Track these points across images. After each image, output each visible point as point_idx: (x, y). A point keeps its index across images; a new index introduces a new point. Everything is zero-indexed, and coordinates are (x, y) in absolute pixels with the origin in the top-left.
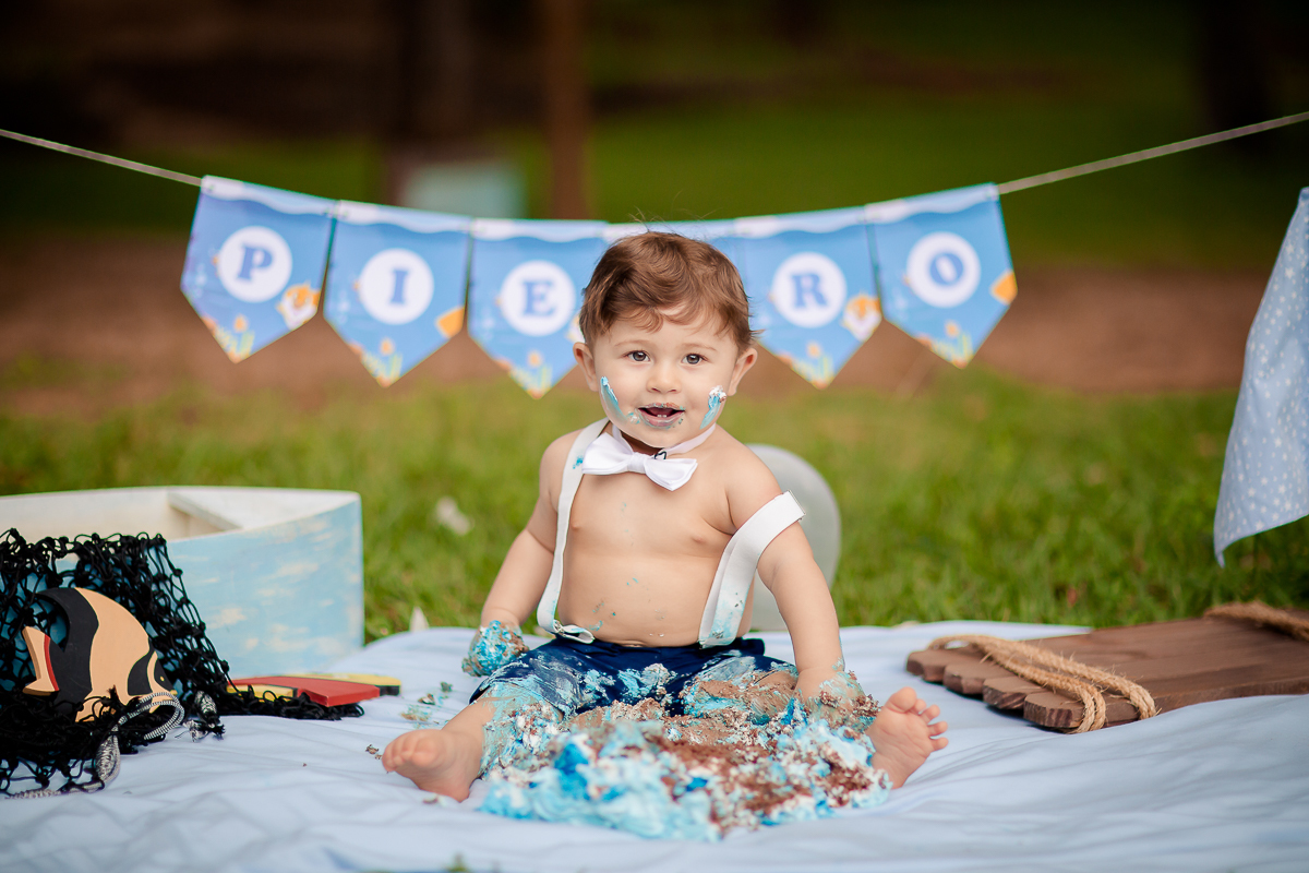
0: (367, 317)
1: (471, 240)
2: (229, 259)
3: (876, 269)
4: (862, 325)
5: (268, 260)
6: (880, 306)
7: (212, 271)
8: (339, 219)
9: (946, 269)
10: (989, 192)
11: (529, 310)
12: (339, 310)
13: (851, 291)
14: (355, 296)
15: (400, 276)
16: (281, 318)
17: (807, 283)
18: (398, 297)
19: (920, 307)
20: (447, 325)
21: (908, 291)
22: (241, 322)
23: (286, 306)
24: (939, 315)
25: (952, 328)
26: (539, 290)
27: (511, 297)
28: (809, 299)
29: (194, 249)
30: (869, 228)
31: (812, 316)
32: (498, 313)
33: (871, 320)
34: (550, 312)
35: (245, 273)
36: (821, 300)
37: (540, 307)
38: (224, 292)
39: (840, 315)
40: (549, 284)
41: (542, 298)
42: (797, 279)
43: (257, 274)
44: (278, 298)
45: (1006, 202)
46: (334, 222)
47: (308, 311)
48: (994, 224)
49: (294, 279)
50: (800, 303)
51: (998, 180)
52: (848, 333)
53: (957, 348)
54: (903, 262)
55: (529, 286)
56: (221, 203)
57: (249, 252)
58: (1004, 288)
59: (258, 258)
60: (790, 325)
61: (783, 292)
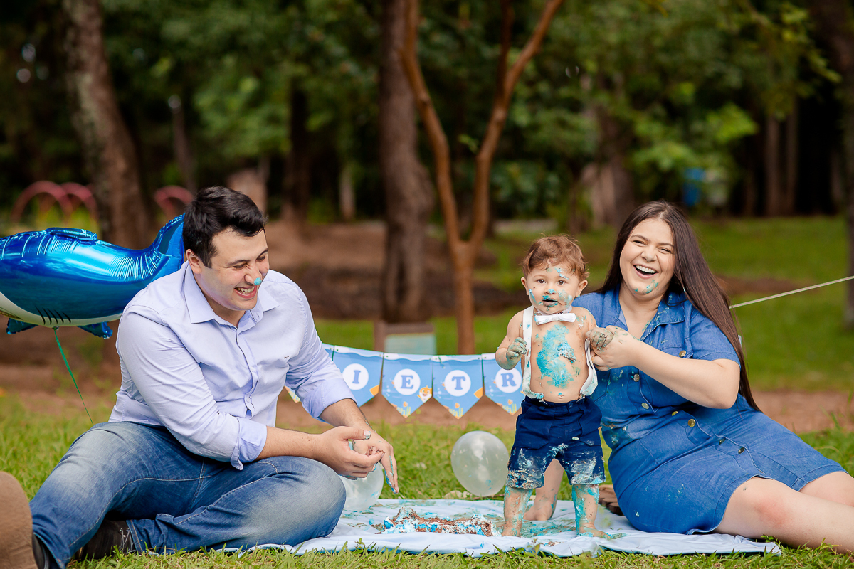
1: (383, 359)
8: (335, 351)
11: (404, 386)
15: (357, 373)
17: (508, 377)
18: (356, 381)
20: (373, 392)
26: (407, 379)
27: (397, 382)
28: (508, 383)
31: (510, 389)
32: (392, 387)
34: (412, 387)
36: (513, 384)
37: (407, 385)
40: (412, 377)
41: (409, 382)
42: (504, 376)
50: (505, 385)
55: (404, 377)
60: (502, 393)
61: (499, 381)
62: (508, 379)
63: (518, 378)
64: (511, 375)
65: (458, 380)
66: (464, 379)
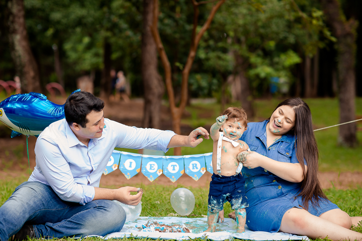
0: (126, 169)
1: (142, 157)
3: (206, 163)
4: (203, 172)
6: (206, 169)
11: (151, 169)
12: (121, 168)
13: (201, 167)
14: (124, 166)
15: (131, 163)
16: (112, 169)
17: (195, 165)
18: (130, 166)
20: (138, 171)
23: (113, 167)
26: (152, 166)
27: (148, 167)
28: (195, 168)
30: (204, 157)
31: (195, 170)
32: (146, 169)
33: (205, 171)
34: (154, 169)
36: (197, 168)
37: (152, 168)
39: (200, 170)
40: (154, 165)
41: (153, 167)
42: (193, 164)
43: (109, 162)
44: (112, 166)
46: (121, 154)
47: (117, 168)
49: (114, 163)
50: (193, 168)
52: (201, 173)
55: (151, 165)
60: (192, 172)
61: (191, 167)
62: (195, 166)
63: (199, 166)
64: (196, 165)
65: (174, 166)
66: (176, 166)
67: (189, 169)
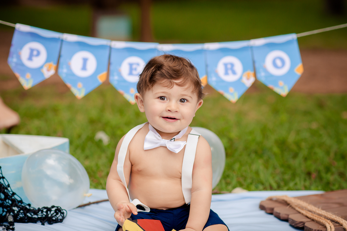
0: (73, 75)
1: (110, 48)
2: (25, 53)
3: (254, 62)
4: (249, 82)
5: (38, 54)
6: (255, 75)
7: (19, 57)
8: (64, 40)
9: (279, 63)
10: (293, 36)
11: (130, 73)
12: (63, 72)
13: (245, 70)
14: (69, 67)
15: (85, 60)
16: (42, 74)
17: (229, 66)
18: (84, 68)
19: (270, 76)
20: (101, 79)
21: (265, 70)
22: (28, 75)
23: (45, 70)
24: (276, 79)
25: (281, 83)
26: (134, 66)
27: (124, 69)
28: (230, 72)
29: (12, 49)
30: (251, 48)
31: (231, 78)
32: (120, 74)
33: (252, 80)
35: (30, 58)
36: (234, 73)
37: (134, 72)
38: (23, 65)
39: (241, 78)
40: (138, 64)
41: (136, 69)
42: (226, 65)
43: (34, 59)
44: (42, 67)
45: (299, 40)
46: (62, 41)
47: (52, 72)
48: (295, 47)
49: (48, 60)
50: (226, 73)
51: (297, 32)
52: (243, 84)
53: (283, 90)
54: (264, 60)
55: (131, 65)
56: (22, 33)
57: (32, 50)
58: (299, 70)
59: (35, 53)
60: (223, 81)
61: (221, 69)
62: (229, 69)
63: (238, 67)
64: (232, 65)
67: (217, 75)
